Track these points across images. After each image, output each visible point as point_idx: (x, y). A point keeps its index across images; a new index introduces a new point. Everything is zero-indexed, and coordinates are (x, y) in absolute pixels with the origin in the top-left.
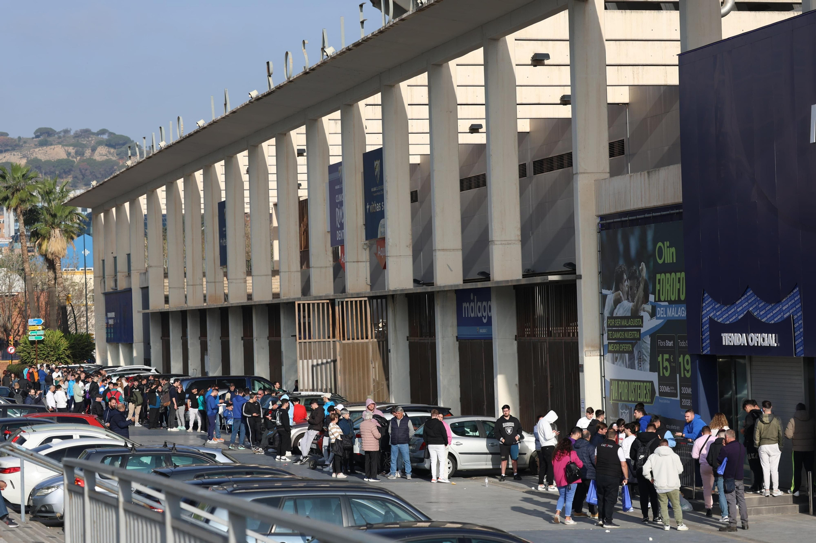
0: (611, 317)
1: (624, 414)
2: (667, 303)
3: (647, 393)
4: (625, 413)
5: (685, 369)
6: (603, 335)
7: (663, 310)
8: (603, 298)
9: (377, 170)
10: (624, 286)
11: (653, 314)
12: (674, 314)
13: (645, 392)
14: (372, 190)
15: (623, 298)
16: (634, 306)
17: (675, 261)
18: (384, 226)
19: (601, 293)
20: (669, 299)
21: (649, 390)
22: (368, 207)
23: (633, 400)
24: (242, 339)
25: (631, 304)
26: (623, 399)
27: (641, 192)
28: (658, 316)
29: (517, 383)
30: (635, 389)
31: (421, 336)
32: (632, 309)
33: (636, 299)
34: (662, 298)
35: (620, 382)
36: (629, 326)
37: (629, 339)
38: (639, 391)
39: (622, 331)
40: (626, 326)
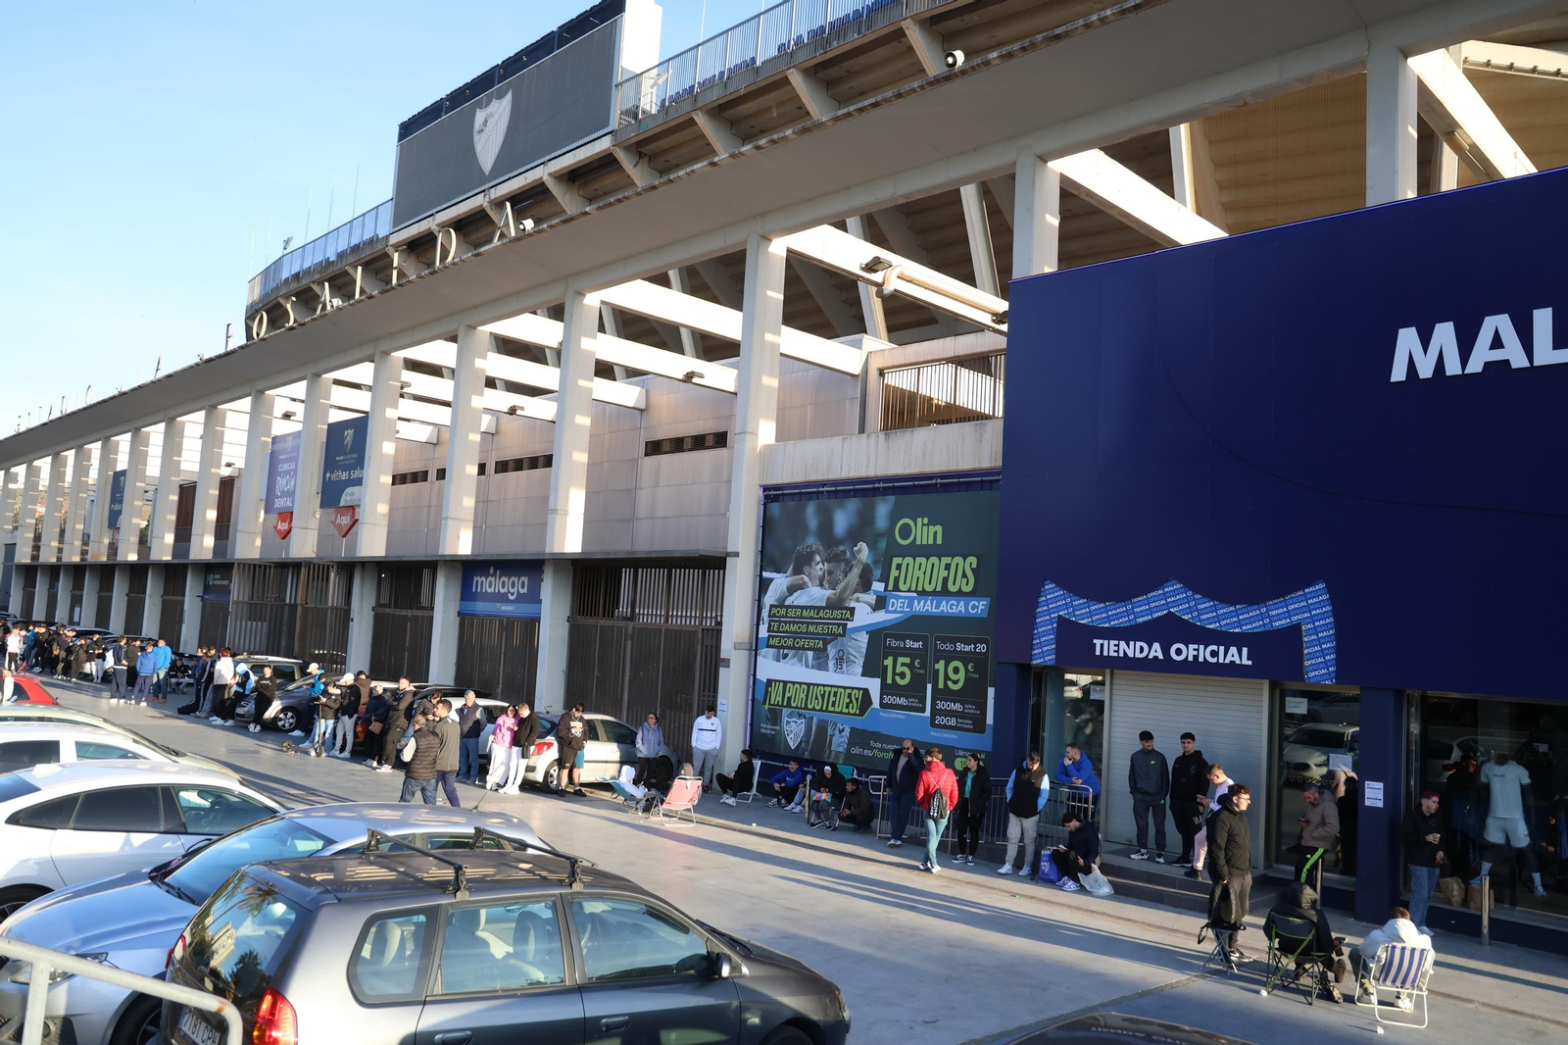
0: (780, 604)
2: (915, 594)
3: (851, 702)
4: (796, 722)
5: (947, 678)
6: (758, 625)
7: (903, 603)
9: (348, 439)
10: (815, 570)
12: (929, 608)
13: (848, 700)
14: (338, 458)
15: (810, 584)
16: (835, 594)
17: (939, 541)
18: (351, 494)
19: (761, 576)
20: (920, 589)
21: (857, 699)
22: (328, 475)
23: (818, 707)
25: (829, 593)
26: (794, 705)
27: (868, 458)
29: (565, 669)
30: (823, 696)
32: (828, 598)
33: (840, 587)
34: (901, 586)
35: (789, 685)
36: (821, 618)
37: (818, 634)
38: (832, 699)
39: (802, 623)
40: (811, 618)
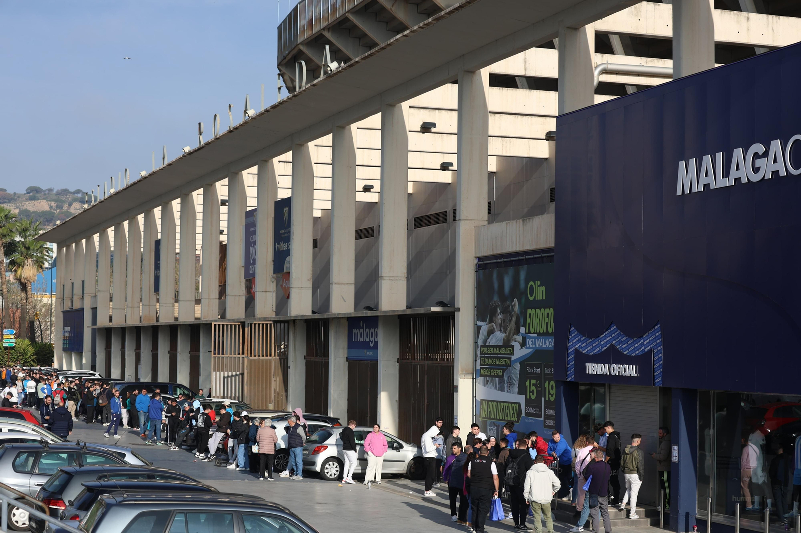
0: (484, 346)
1: (491, 431)
2: (536, 335)
3: (514, 413)
4: (493, 430)
5: (549, 394)
6: (476, 361)
7: (532, 342)
8: (478, 329)
9: (286, 216)
10: (498, 319)
11: (523, 345)
12: (542, 345)
13: (512, 412)
14: (281, 232)
15: (496, 330)
16: (506, 337)
17: (544, 299)
18: (289, 263)
19: (476, 324)
20: (538, 332)
21: (516, 410)
22: (277, 246)
23: (501, 418)
24: (169, 352)
25: (503, 335)
26: (491, 417)
27: (516, 238)
28: (528, 346)
29: (398, 399)
31: (317, 356)
32: (504, 339)
33: (508, 331)
34: (532, 331)
35: (490, 403)
36: (501, 354)
37: (500, 366)
38: (506, 411)
39: (494, 358)
40: (497, 354)
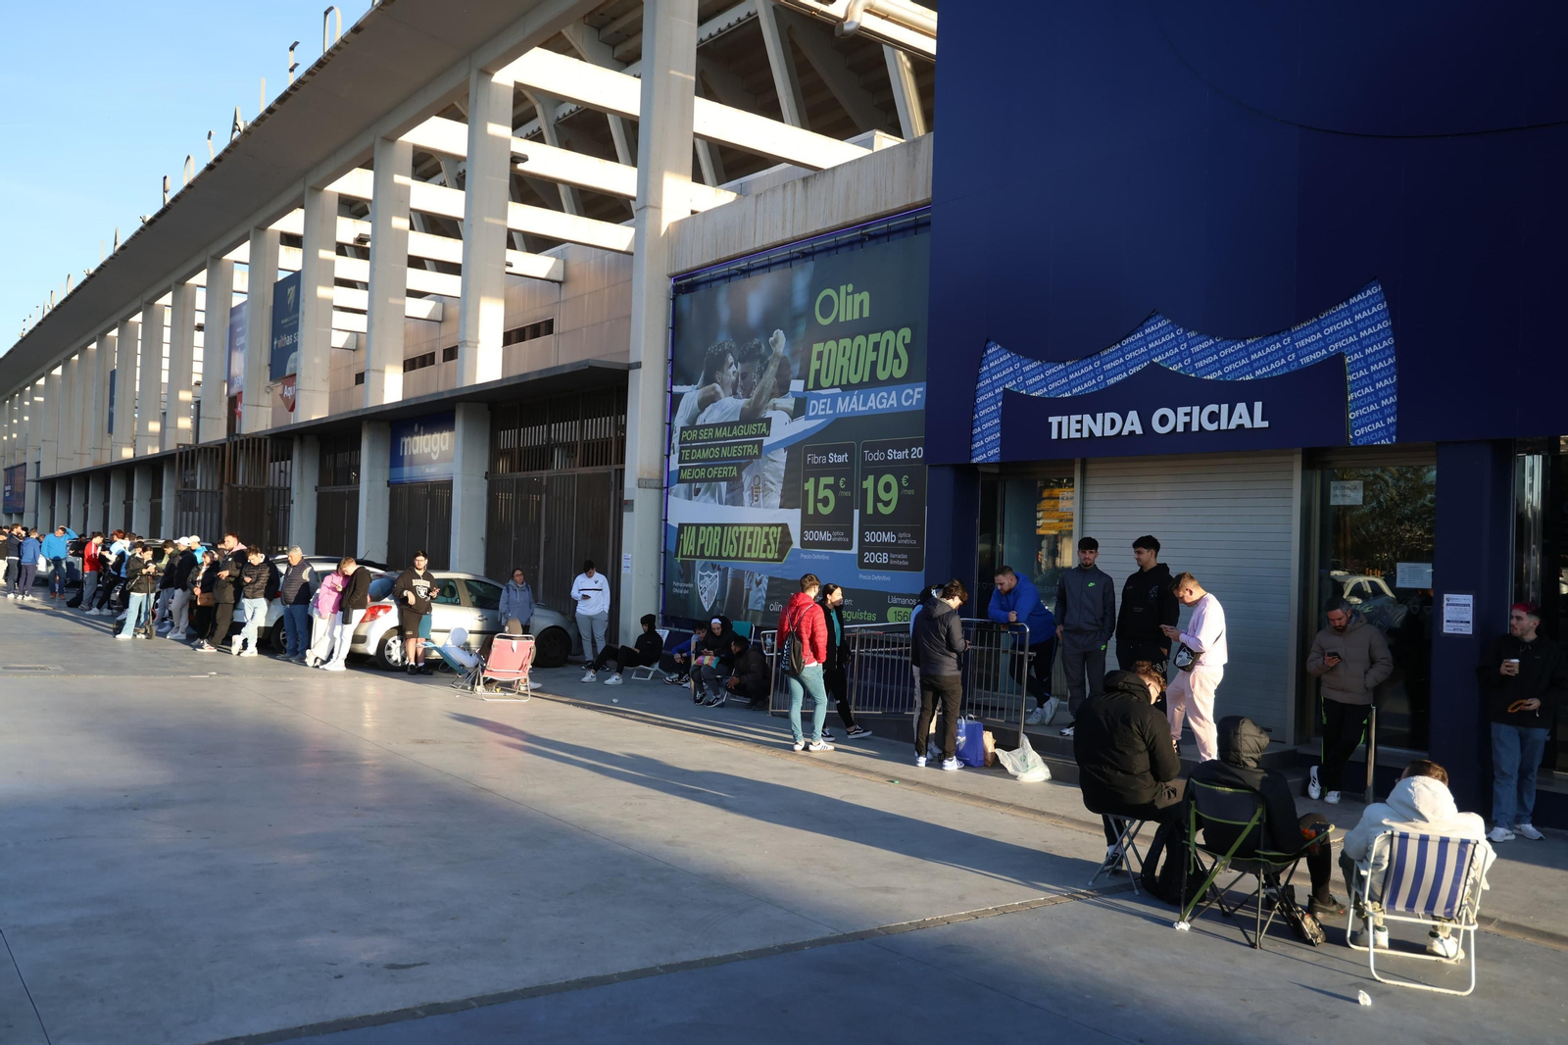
0: (691, 425)
1: (706, 578)
2: (838, 390)
3: (769, 543)
4: (710, 576)
5: (877, 499)
6: (668, 456)
7: (825, 404)
8: (675, 401)
9: (291, 298)
10: (728, 375)
11: (799, 410)
12: (855, 406)
13: (765, 542)
14: (283, 322)
15: (722, 394)
16: (749, 404)
17: (866, 314)
18: (296, 360)
19: (671, 392)
20: (844, 382)
21: (775, 539)
22: (275, 343)
23: (733, 555)
25: (742, 402)
26: (707, 554)
27: (784, 216)
28: (811, 414)
29: (484, 536)
30: (738, 539)
31: (335, 484)
32: (743, 410)
33: (755, 392)
34: (824, 382)
35: (702, 529)
36: (734, 437)
37: (732, 458)
38: (748, 541)
39: (715, 446)
40: (725, 438)
